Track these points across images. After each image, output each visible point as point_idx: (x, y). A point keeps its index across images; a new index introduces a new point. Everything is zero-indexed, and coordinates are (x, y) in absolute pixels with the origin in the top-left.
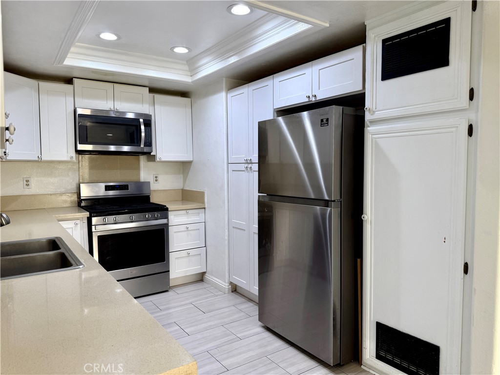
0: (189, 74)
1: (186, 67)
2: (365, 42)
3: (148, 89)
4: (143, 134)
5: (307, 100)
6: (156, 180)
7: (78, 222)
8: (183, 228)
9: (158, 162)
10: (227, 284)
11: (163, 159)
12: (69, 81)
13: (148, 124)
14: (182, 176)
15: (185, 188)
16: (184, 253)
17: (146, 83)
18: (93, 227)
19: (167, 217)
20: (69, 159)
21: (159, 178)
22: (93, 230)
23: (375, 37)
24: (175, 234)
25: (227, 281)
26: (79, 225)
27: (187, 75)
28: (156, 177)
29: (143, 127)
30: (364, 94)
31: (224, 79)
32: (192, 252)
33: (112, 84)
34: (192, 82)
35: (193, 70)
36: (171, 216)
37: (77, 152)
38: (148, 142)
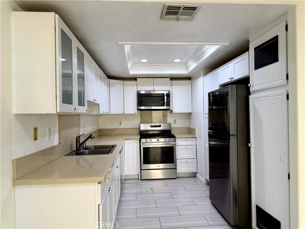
0: (186, 69)
1: (184, 67)
2: (249, 50)
3: (169, 78)
4: (165, 101)
5: (230, 80)
6: (175, 123)
7: (135, 140)
8: (184, 147)
9: (174, 113)
10: (204, 180)
11: (176, 112)
12: (135, 79)
13: (168, 95)
14: (189, 120)
15: (190, 127)
16: (184, 161)
17: (169, 76)
18: (141, 143)
19: (175, 141)
20: (135, 113)
21: (177, 121)
22: (141, 144)
23: (252, 46)
24: (180, 150)
25: (204, 178)
26: (136, 142)
27: (185, 70)
28: (175, 121)
29: (165, 97)
30: (249, 77)
31: (202, 70)
32: (188, 160)
33: (152, 79)
34: (188, 73)
35: (187, 68)
36: (177, 140)
37: (138, 110)
38: (168, 104)
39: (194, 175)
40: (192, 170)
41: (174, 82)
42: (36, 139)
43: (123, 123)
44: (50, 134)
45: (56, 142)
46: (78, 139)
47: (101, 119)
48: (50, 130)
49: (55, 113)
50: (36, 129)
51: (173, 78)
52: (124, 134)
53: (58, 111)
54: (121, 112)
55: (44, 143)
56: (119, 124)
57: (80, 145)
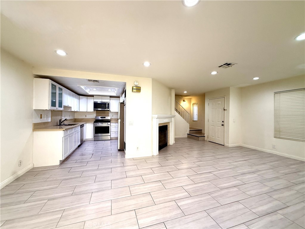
3: (109, 97)
4: (107, 106)
11: (112, 112)
12: (93, 96)
13: (108, 104)
19: (110, 124)
20: (92, 111)
22: (94, 125)
26: (92, 124)
32: (114, 132)
33: (101, 96)
37: (94, 110)
38: (108, 108)
39: (117, 139)
40: (116, 136)
41: (111, 98)
42: (41, 118)
43: (87, 116)
44: (47, 117)
45: (50, 120)
46: (60, 120)
47: (76, 114)
48: (47, 116)
49: (48, 109)
50: (41, 115)
51: (111, 97)
52: (87, 121)
53: (50, 109)
54: (85, 111)
55: (44, 120)
56: (85, 116)
57: (61, 123)
